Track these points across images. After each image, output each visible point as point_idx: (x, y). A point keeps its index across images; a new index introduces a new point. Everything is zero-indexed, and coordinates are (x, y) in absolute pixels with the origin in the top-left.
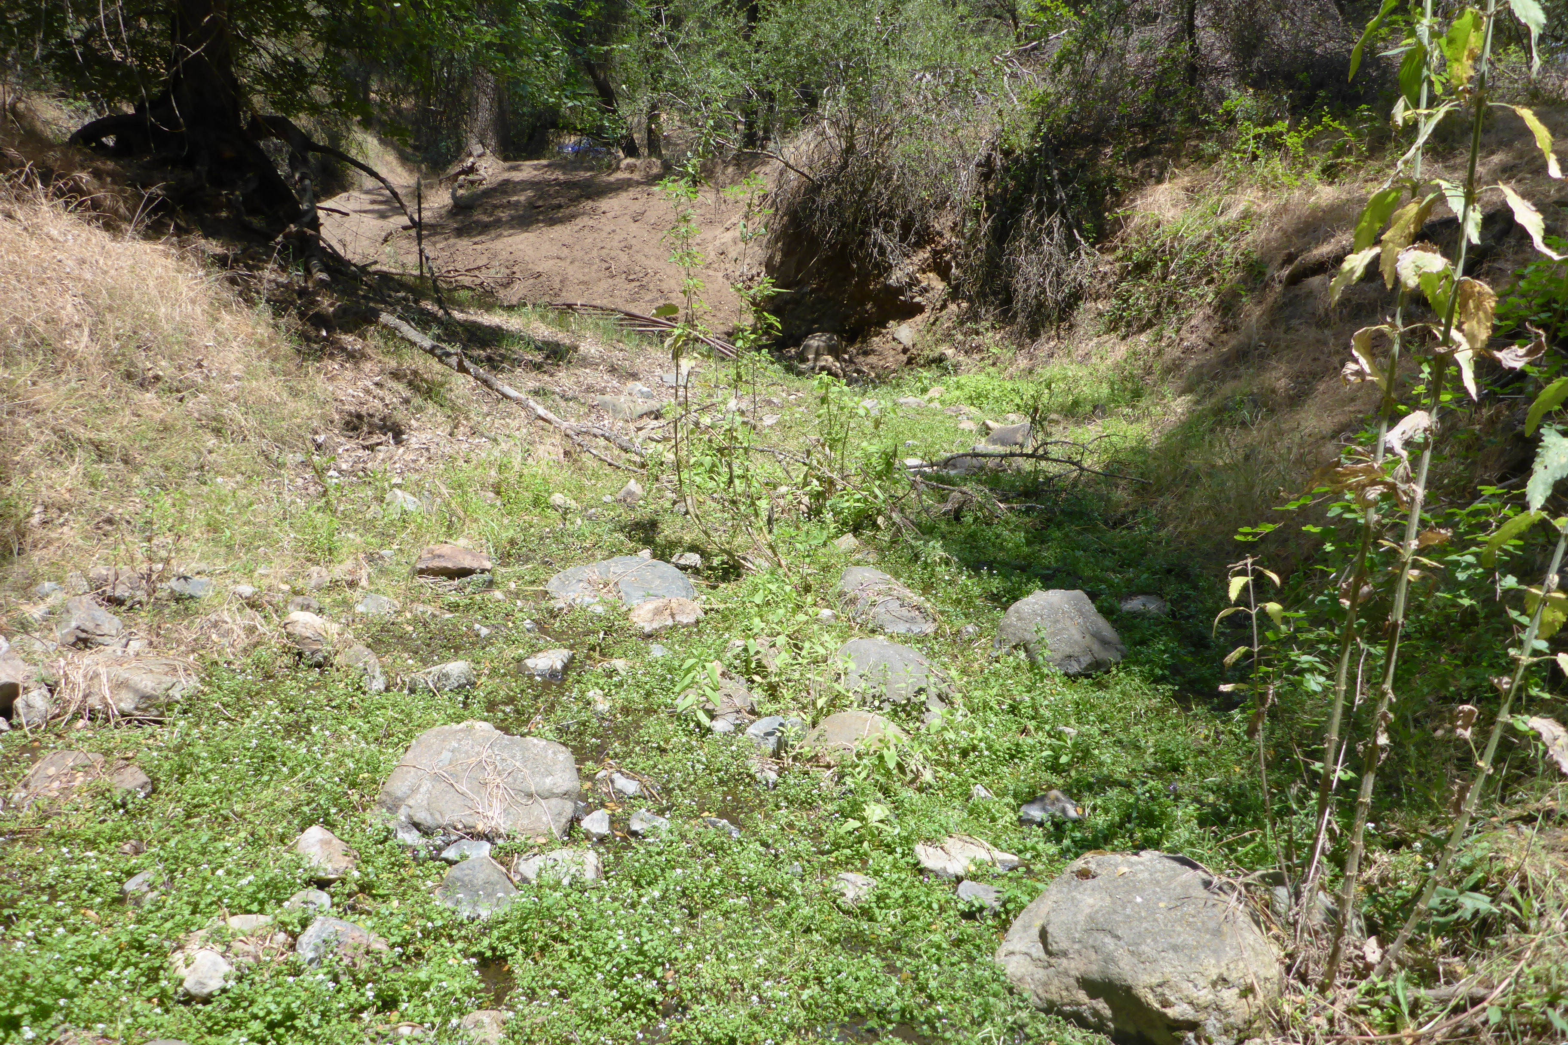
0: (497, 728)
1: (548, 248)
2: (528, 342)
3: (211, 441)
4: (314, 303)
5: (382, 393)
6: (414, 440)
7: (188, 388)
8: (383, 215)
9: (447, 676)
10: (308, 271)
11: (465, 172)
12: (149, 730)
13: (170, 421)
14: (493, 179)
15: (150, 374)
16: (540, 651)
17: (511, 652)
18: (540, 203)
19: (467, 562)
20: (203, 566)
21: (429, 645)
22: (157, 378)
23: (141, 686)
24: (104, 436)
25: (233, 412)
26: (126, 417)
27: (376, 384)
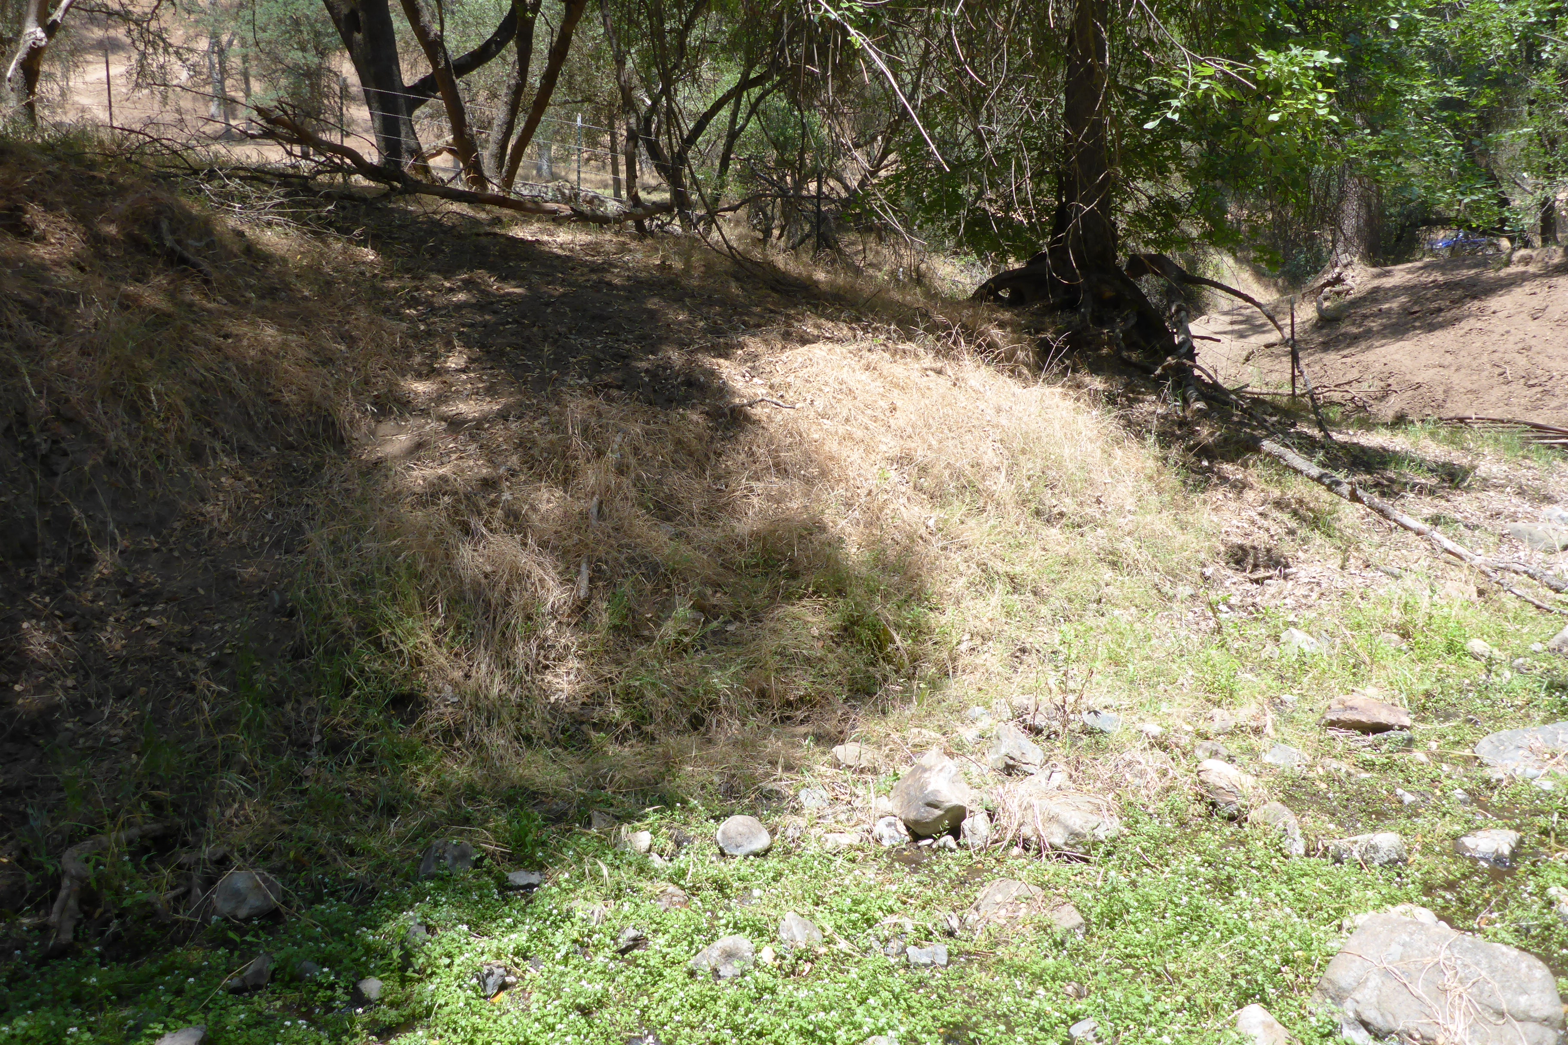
0: (1441, 918)
1: (1426, 356)
2: (1420, 464)
3: (1108, 574)
4: (1194, 432)
5: (1266, 524)
6: (1303, 572)
7: (1086, 523)
8: (1241, 335)
9: (1375, 849)
10: (1186, 402)
11: (1329, 284)
12: (1077, 866)
13: (1072, 556)
14: (1362, 288)
15: (1055, 511)
16: (1479, 828)
17: (1445, 827)
18: (1416, 308)
19: (1383, 717)
20: (1109, 700)
21: (1346, 807)
22: (1062, 514)
23: (1070, 823)
24: (1018, 570)
25: (1128, 546)
26: (1035, 552)
27: (1261, 514)
